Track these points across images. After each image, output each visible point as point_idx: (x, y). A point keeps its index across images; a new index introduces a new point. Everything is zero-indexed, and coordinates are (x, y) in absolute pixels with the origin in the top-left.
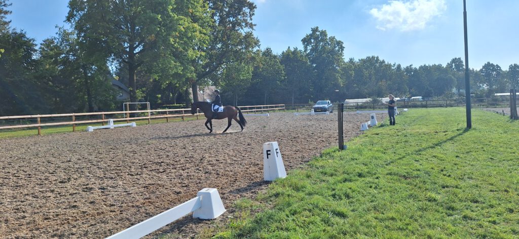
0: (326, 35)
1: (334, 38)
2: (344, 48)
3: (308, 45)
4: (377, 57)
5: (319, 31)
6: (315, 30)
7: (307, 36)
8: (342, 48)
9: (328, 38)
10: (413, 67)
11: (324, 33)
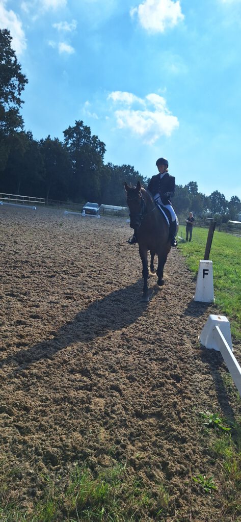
6: (79, 124)
9: (92, 135)
11: (87, 130)
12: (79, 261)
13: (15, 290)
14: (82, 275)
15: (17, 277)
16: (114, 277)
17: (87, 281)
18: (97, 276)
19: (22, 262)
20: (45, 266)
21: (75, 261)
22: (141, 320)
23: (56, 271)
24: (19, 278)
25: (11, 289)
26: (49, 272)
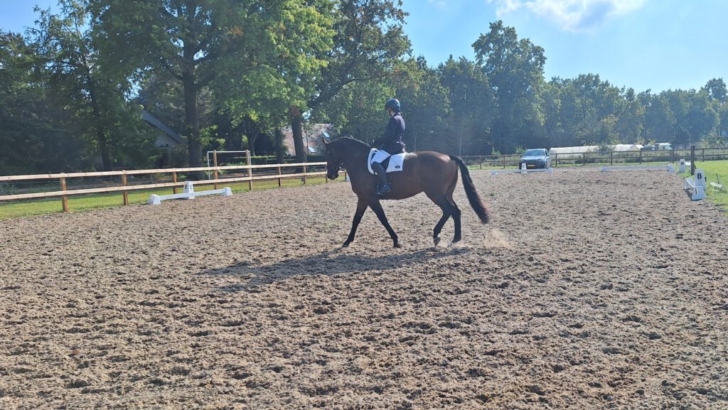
0: (515, 36)
1: (528, 41)
2: (546, 59)
3: (483, 52)
4: (597, 76)
5: (504, 29)
6: (496, 27)
7: (482, 37)
8: (542, 60)
9: (519, 40)
10: (652, 93)
11: (511, 32)
12: (540, 253)
13: (452, 316)
14: (553, 278)
15: (447, 292)
16: (611, 275)
17: (564, 288)
18: (579, 277)
19: (450, 267)
20: (486, 270)
21: (534, 253)
22: (690, 354)
23: (507, 276)
24: (452, 294)
25: (446, 315)
26: (496, 278)
